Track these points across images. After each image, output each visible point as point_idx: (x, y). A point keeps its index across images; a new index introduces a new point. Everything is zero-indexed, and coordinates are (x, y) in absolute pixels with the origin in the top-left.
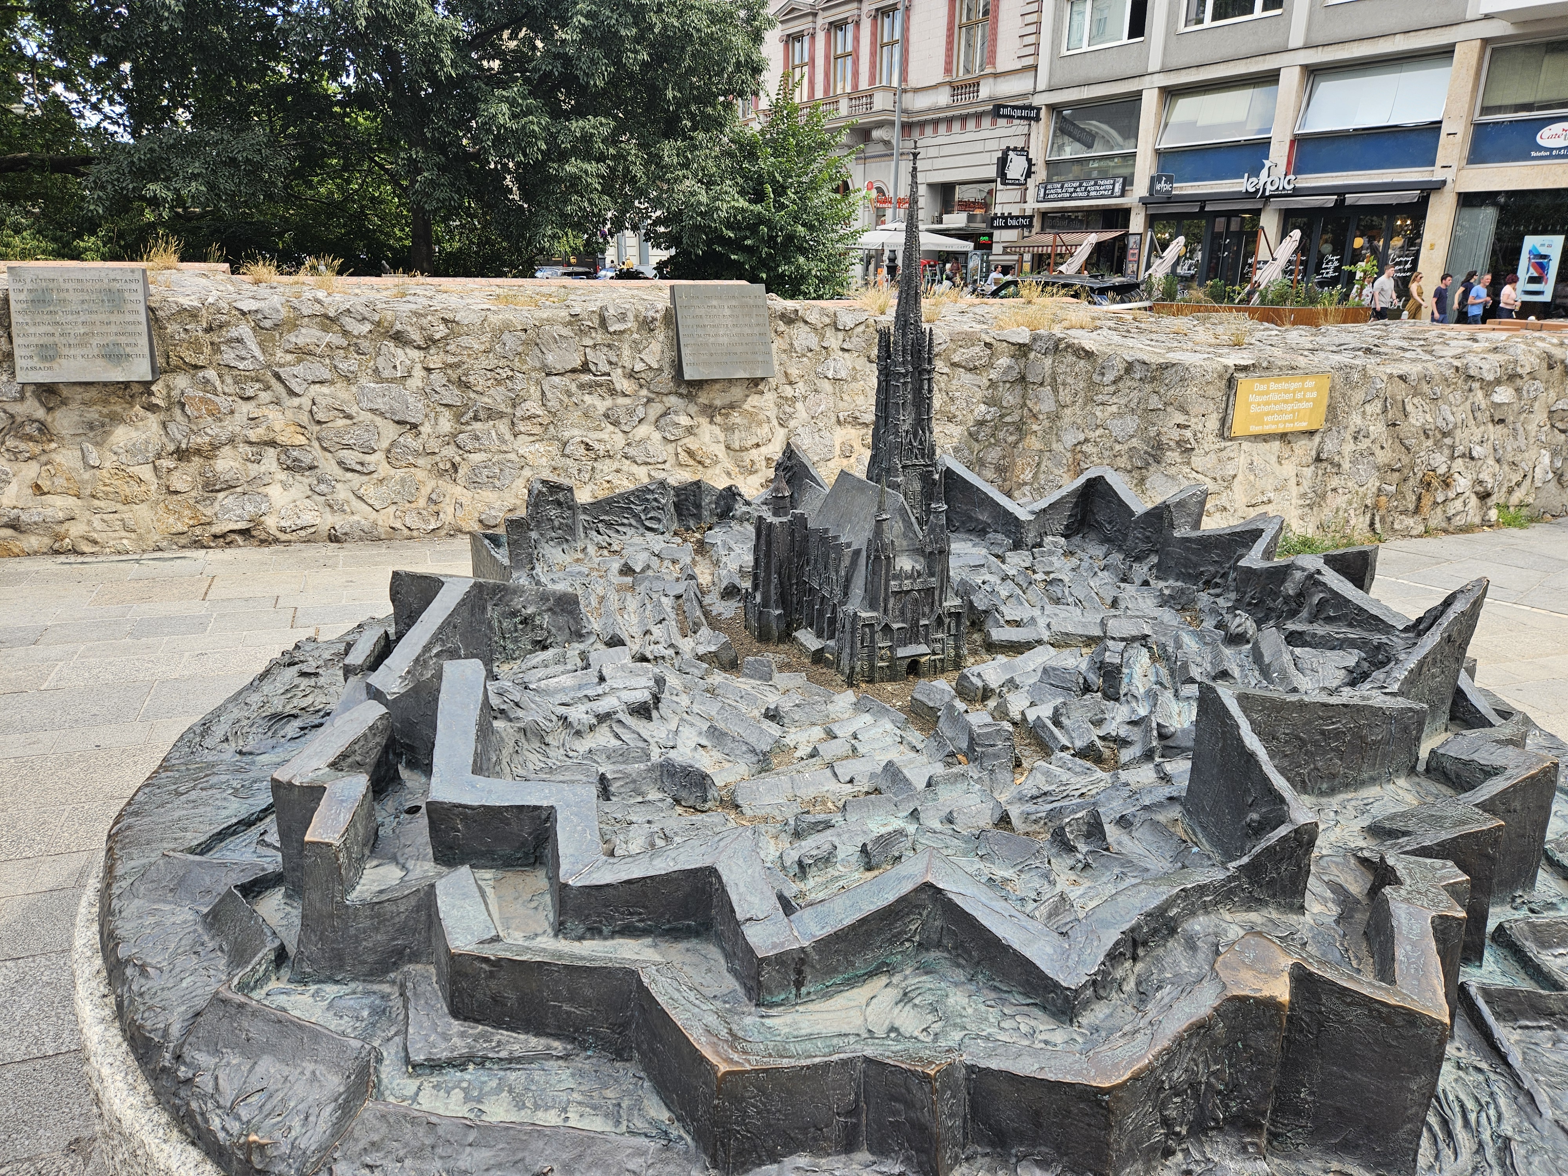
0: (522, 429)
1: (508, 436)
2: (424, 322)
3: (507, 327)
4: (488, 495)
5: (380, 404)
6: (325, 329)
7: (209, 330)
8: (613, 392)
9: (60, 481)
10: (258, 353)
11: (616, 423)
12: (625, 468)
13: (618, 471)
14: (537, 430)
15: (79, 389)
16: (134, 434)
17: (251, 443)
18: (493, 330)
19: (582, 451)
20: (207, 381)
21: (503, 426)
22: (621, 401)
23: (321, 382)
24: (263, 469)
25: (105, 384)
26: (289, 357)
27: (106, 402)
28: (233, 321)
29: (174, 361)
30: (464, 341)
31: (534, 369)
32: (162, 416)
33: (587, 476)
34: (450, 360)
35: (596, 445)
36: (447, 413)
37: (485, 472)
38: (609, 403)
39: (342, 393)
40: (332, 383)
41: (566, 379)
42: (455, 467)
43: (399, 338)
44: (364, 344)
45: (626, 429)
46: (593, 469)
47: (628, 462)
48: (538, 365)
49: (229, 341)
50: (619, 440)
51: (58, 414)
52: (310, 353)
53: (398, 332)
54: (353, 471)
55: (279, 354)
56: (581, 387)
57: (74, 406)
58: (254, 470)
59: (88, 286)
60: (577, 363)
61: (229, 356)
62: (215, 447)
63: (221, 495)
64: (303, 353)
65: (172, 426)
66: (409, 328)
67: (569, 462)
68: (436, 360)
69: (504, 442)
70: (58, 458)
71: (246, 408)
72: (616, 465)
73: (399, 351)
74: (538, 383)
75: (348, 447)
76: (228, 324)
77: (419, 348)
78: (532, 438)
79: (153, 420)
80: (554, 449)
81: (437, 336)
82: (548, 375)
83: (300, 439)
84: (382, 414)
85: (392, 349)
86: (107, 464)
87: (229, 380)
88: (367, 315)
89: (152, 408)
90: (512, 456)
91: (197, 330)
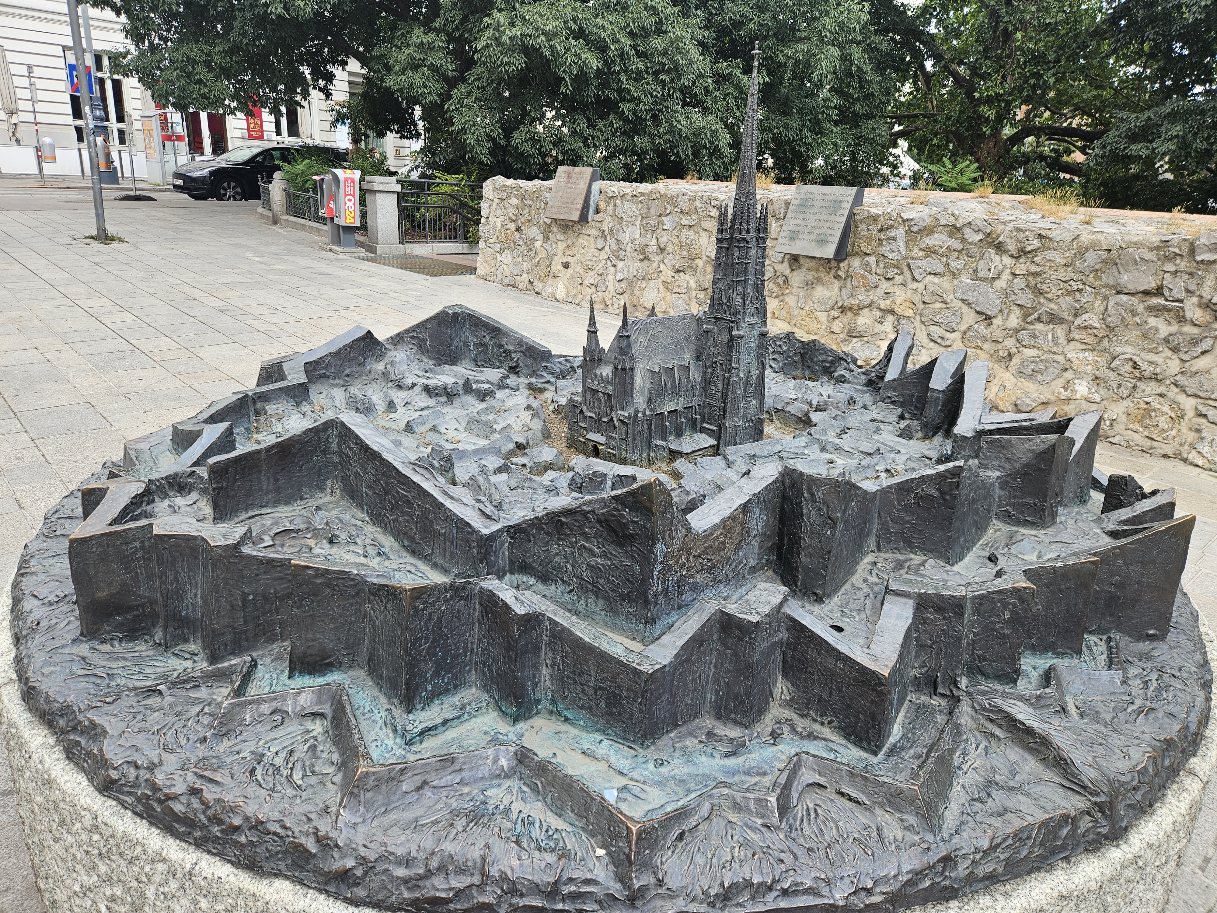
0: (1077, 337)
1: (1062, 340)
3: (1093, 246)
5: (970, 297)
6: (951, 235)
7: (880, 230)
8: (1181, 319)
9: (784, 312)
10: (902, 248)
11: (1175, 350)
12: (1171, 395)
13: (1161, 395)
14: (1090, 340)
15: (808, 260)
16: (826, 292)
17: (881, 310)
18: (1080, 248)
20: (868, 264)
21: (1060, 331)
22: (1188, 329)
24: (883, 328)
25: (820, 259)
26: (921, 254)
27: (817, 270)
28: (896, 225)
29: (856, 249)
30: (1050, 255)
31: (1107, 286)
32: (842, 283)
34: (1033, 268)
35: (1144, 366)
36: (1017, 312)
37: (1032, 366)
38: (1174, 328)
39: (946, 283)
40: (942, 275)
41: (1135, 300)
42: (1010, 356)
43: (1000, 248)
44: (973, 249)
45: (1186, 357)
47: (1177, 390)
48: (1111, 283)
49: (889, 239)
50: (1174, 366)
51: (795, 273)
53: (1000, 243)
55: (916, 250)
56: (1150, 309)
57: (804, 270)
59: (827, 198)
61: (885, 249)
62: (860, 308)
63: (855, 340)
65: (844, 290)
66: (1008, 240)
67: (1112, 375)
68: (1022, 268)
69: (1056, 343)
70: (787, 299)
71: (885, 286)
72: (1162, 389)
74: (1106, 298)
76: (892, 227)
77: (1012, 256)
78: (1084, 347)
79: (837, 284)
80: (1102, 361)
81: (1029, 248)
82: (1118, 293)
83: (910, 313)
84: (969, 305)
86: (807, 308)
87: (881, 265)
88: (982, 228)
89: (837, 277)
90: (1060, 358)
91: (875, 228)
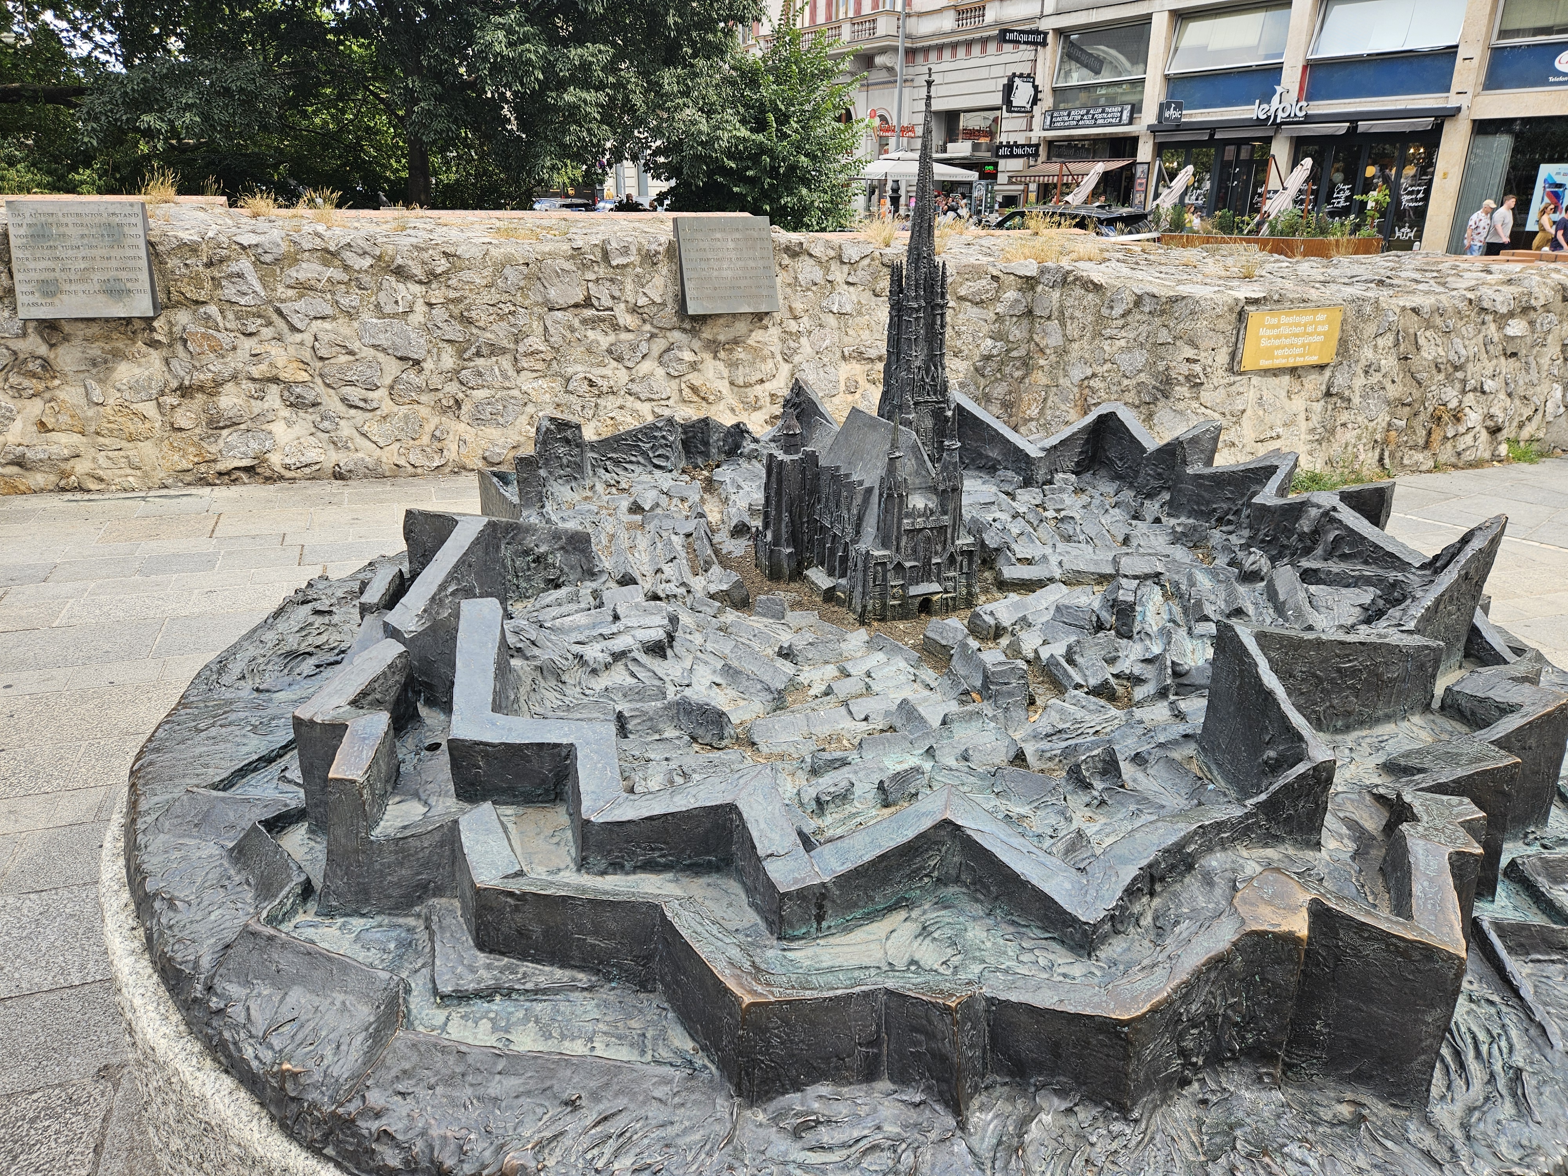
0: (525, 365)
1: (511, 372)
2: (425, 256)
3: (508, 261)
4: (492, 432)
5: (383, 340)
6: (326, 264)
7: (210, 264)
8: (616, 327)
9: (64, 418)
10: (259, 288)
11: (619, 359)
12: (628, 404)
13: (621, 407)
14: (540, 366)
15: (81, 325)
16: (137, 371)
17: (254, 380)
18: (495, 264)
19: (585, 386)
20: (208, 317)
21: (506, 362)
22: (624, 336)
23: (323, 318)
24: (266, 406)
25: (107, 320)
26: (291, 293)
27: (108, 338)
28: (234, 255)
29: (175, 296)
30: (466, 275)
31: (537, 304)
32: (165, 352)
33: (591, 412)
34: (452, 294)
35: (600, 382)
36: (449, 349)
37: (489, 409)
38: (612, 338)
39: (343, 328)
40: (334, 318)
41: (569, 315)
42: (458, 403)
43: (400, 273)
44: (365, 279)
45: (630, 364)
46: (596, 405)
47: (631, 399)
48: (540, 300)
49: (230, 276)
50: (623, 376)
51: (61, 350)
52: (311, 288)
53: (399, 266)
54: (356, 407)
55: (280, 289)
56: (584, 322)
57: (76, 342)
58: (257, 406)
59: (87, 220)
60: (580, 298)
61: (229, 291)
62: (218, 384)
63: (225, 432)
64: (304, 288)
65: (174, 363)
66: (410, 263)
67: (573, 398)
68: (437, 295)
69: (507, 378)
70: (61, 395)
71: (247, 345)
72: (620, 402)
73: (401, 286)
74: (541, 318)
75: (351, 383)
76: (228, 258)
77: (420, 282)
78: (535, 375)
79: (155, 357)
80: (557, 385)
81: (439, 271)
82: (550, 310)
83: (304, 376)
84: (384, 350)
85: (394, 284)
86: (111, 401)
87: (230, 316)
88: (368, 249)
89: (154, 344)
90: (515, 393)
91: (197, 264)
